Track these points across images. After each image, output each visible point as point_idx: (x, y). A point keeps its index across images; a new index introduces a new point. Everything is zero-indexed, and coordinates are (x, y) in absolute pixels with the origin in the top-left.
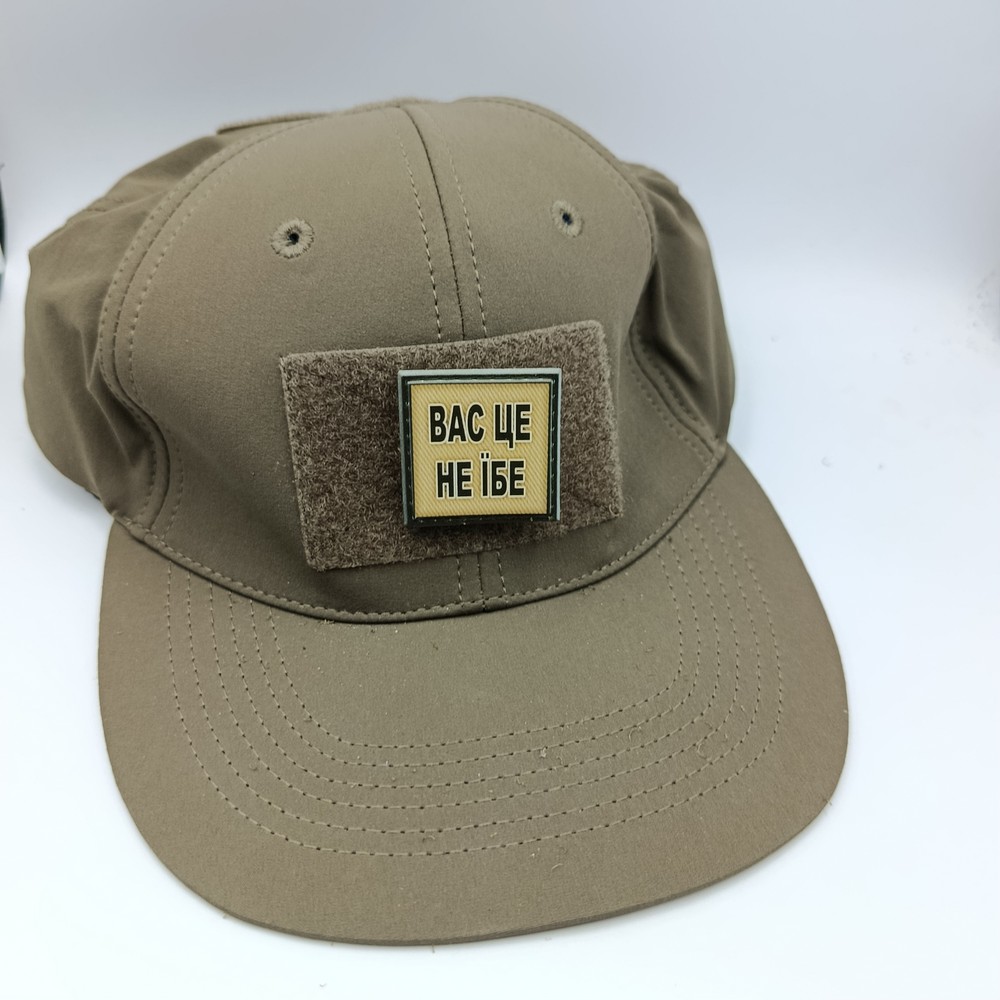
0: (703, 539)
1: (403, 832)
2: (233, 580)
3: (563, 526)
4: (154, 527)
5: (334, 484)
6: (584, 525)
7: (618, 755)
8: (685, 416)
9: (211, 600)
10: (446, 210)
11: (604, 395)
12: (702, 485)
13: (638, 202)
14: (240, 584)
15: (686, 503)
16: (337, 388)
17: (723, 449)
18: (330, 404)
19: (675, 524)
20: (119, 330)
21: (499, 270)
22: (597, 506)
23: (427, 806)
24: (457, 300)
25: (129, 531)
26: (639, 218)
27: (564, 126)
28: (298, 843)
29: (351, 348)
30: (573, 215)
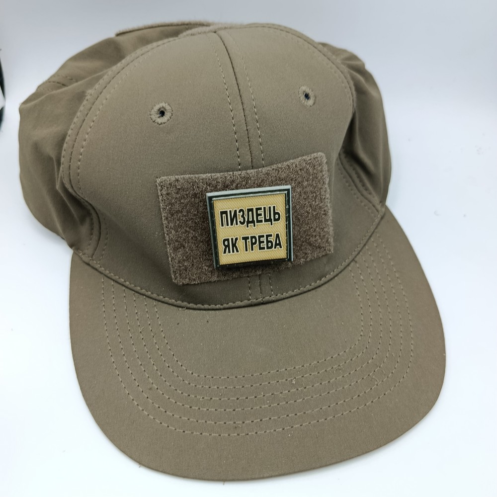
0: (373, 261)
1: (225, 423)
2: (135, 286)
3: (302, 259)
4: (94, 257)
5: (185, 242)
6: (313, 258)
7: (331, 381)
8: (365, 193)
9: (125, 296)
10: (243, 98)
11: (325, 191)
12: (372, 230)
13: (345, 81)
14: (139, 288)
15: (365, 241)
16: (187, 195)
17: (383, 210)
18: (183, 203)
19: (359, 253)
20: (72, 161)
21: (271, 130)
22: (320, 247)
23: (236, 410)
24: (248, 148)
25: (81, 259)
26: (346, 90)
27: (305, 40)
28: (174, 429)
29: (193, 174)
30: (310, 94)
